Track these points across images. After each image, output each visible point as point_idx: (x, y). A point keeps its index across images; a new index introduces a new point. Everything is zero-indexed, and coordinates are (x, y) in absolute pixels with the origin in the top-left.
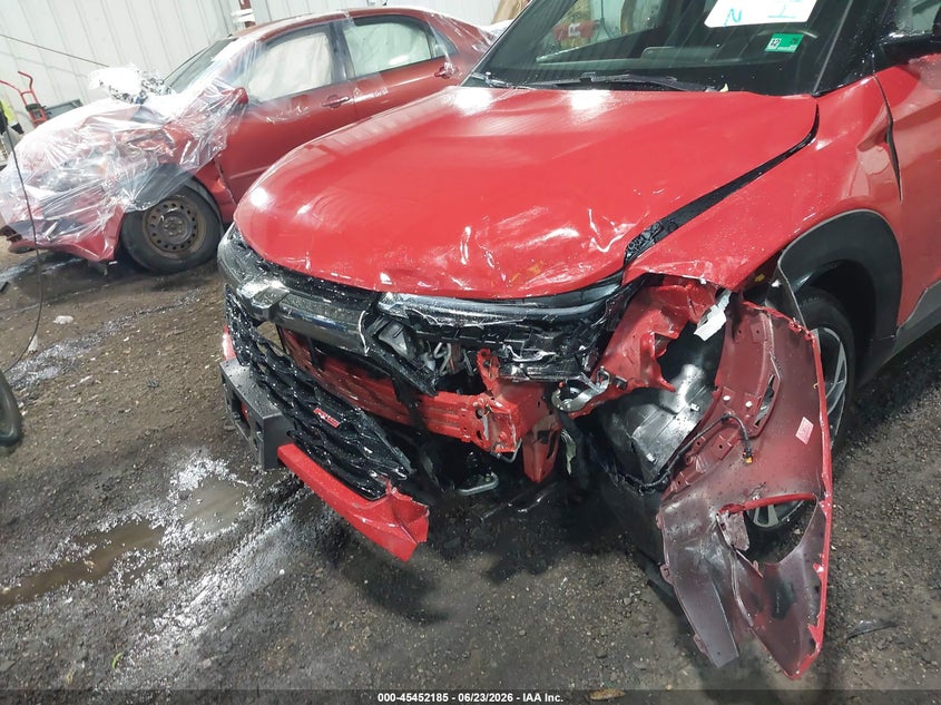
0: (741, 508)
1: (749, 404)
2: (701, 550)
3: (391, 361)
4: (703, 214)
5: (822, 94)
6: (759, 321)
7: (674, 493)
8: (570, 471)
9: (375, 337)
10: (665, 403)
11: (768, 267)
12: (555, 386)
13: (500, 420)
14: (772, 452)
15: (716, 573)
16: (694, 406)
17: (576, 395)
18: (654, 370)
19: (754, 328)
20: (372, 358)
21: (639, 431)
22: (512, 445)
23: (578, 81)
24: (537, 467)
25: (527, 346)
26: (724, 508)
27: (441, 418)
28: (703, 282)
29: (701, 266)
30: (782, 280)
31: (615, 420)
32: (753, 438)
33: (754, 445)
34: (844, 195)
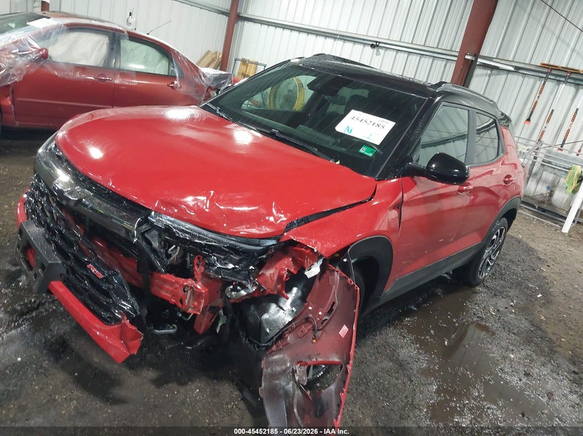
0: (306, 364)
1: (320, 313)
2: (282, 382)
3: (147, 249)
4: (320, 220)
5: (379, 180)
6: (334, 275)
7: (274, 351)
8: (218, 331)
9: (143, 234)
10: (281, 305)
11: (343, 252)
12: (231, 283)
13: (197, 295)
14: (326, 338)
15: (287, 395)
16: (294, 309)
17: (239, 291)
18: (282, 286)
19: (331, 278)
20: (136, 245)
21: (266, 316)
22: (199, 311)
23: (269, 132)
24: (202, 326)
25: (224, 260)
26: (298, 363)
27: (161, 287)
28: (315, 251)
29: (316, 243)
30: (348, 259)
31: (252, 308)
32: (318, 330)
33: (319, 333)
34: (376, 229)
